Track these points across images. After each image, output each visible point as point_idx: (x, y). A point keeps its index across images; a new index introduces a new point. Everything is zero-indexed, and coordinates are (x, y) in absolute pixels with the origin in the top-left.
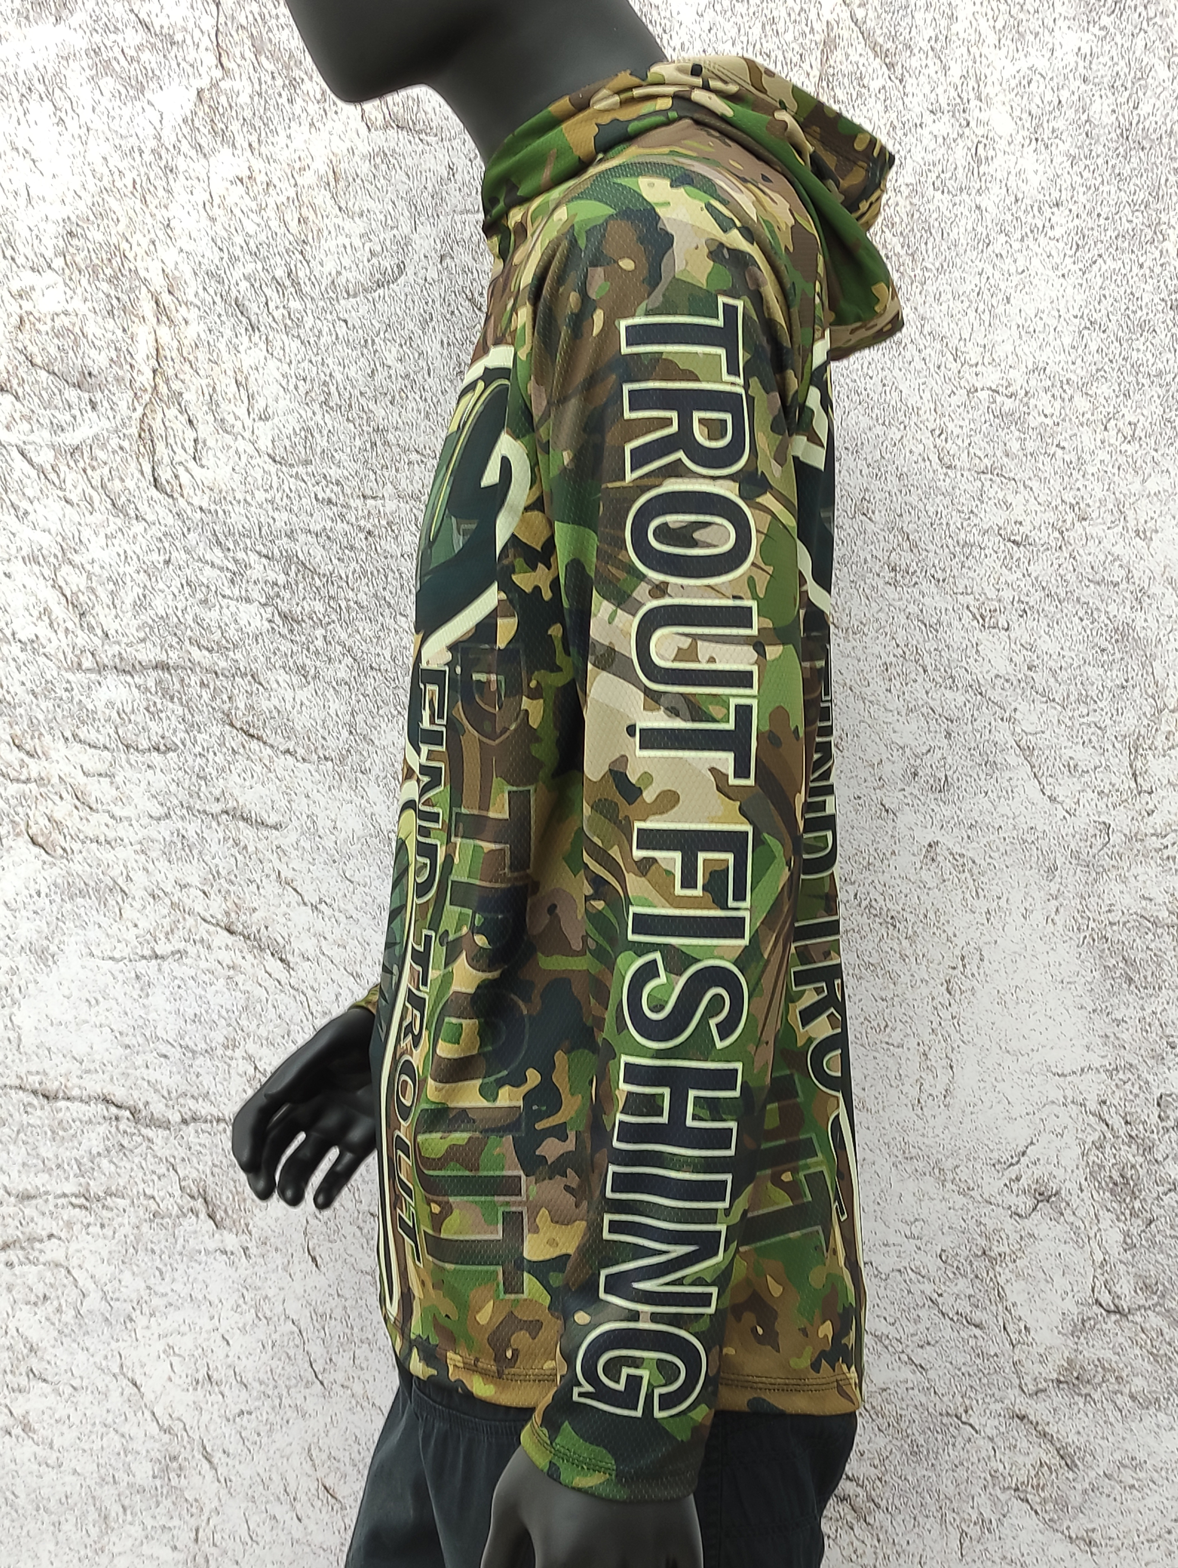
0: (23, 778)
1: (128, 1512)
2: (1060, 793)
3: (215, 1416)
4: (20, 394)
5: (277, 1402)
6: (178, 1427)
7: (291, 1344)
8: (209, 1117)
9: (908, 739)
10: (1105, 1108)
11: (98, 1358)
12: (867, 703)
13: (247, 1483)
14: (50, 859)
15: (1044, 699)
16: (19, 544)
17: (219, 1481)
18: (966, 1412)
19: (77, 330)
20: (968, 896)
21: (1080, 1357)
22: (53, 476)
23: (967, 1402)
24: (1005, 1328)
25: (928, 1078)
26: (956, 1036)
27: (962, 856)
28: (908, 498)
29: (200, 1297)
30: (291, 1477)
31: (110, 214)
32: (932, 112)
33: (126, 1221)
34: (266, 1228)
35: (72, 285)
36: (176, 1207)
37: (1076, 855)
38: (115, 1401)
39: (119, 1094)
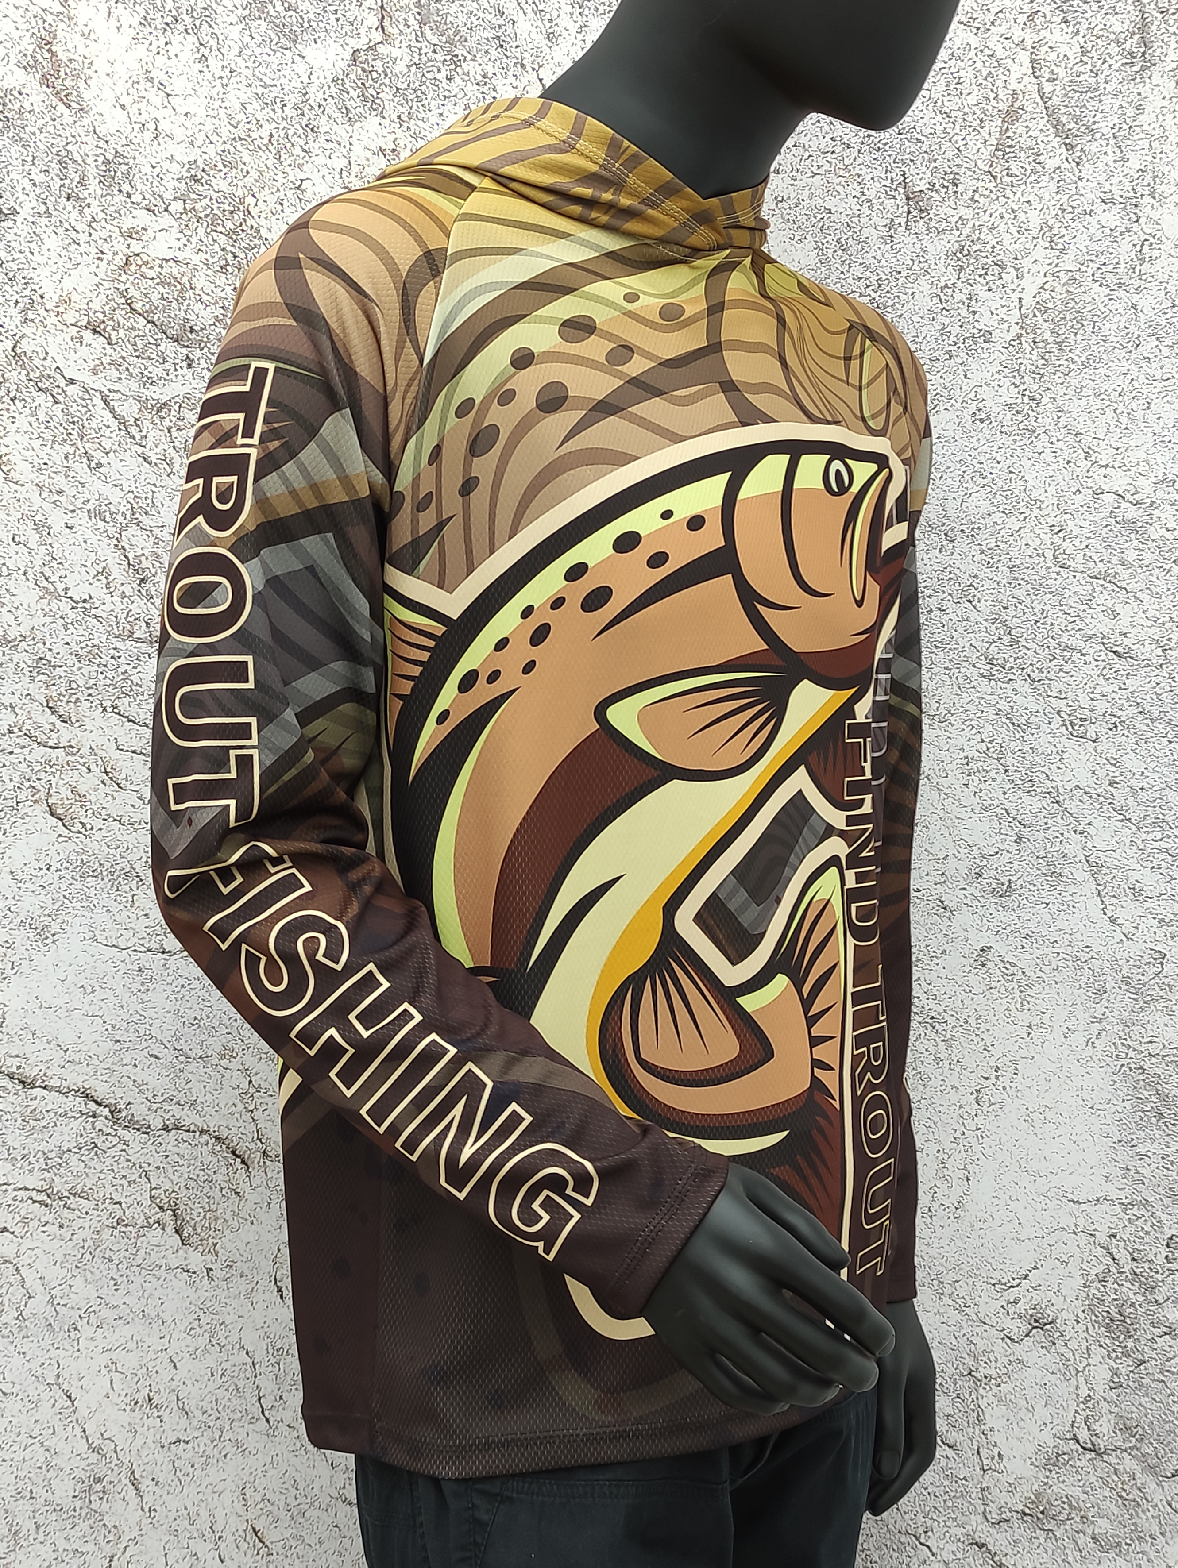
0: (51, 743)
1: (42, 1529)
2: (1121, 915)
3: (149, 1441)
4: (114, 337)
5: (217, 1434)
6: (108, 1447)
7: (242, 1375)
8: (192, 1128)
9: (977, 838)
10: (1114, 1240)
11: (34, 1365)
12: (943, 796)
13: (173, 1515)
14: (66, 832)
15: (1122, 817)
16: (87, 496)
17: (142, 1510)
18: (926, 1532)
19: (185, 280)
20: (1012, 1007)
21: (1049, 1491)
22: (134, 430)
23: (929, 1523)
24: (978, 1452)
25: (943, 1187)
26: (977, 1148)
27: (1013, 965)
28: (1017, 593)
29: (153, 1314)
30: (220, 1515)
31: (241, 166)
32: (1103, 201)
33: (87, 1225)
34: (235, 1251)
35: (188, 233)
36: (143, 1218)
37: (1127, 980)
38: (45, 1412)
39: (101, 1091)
